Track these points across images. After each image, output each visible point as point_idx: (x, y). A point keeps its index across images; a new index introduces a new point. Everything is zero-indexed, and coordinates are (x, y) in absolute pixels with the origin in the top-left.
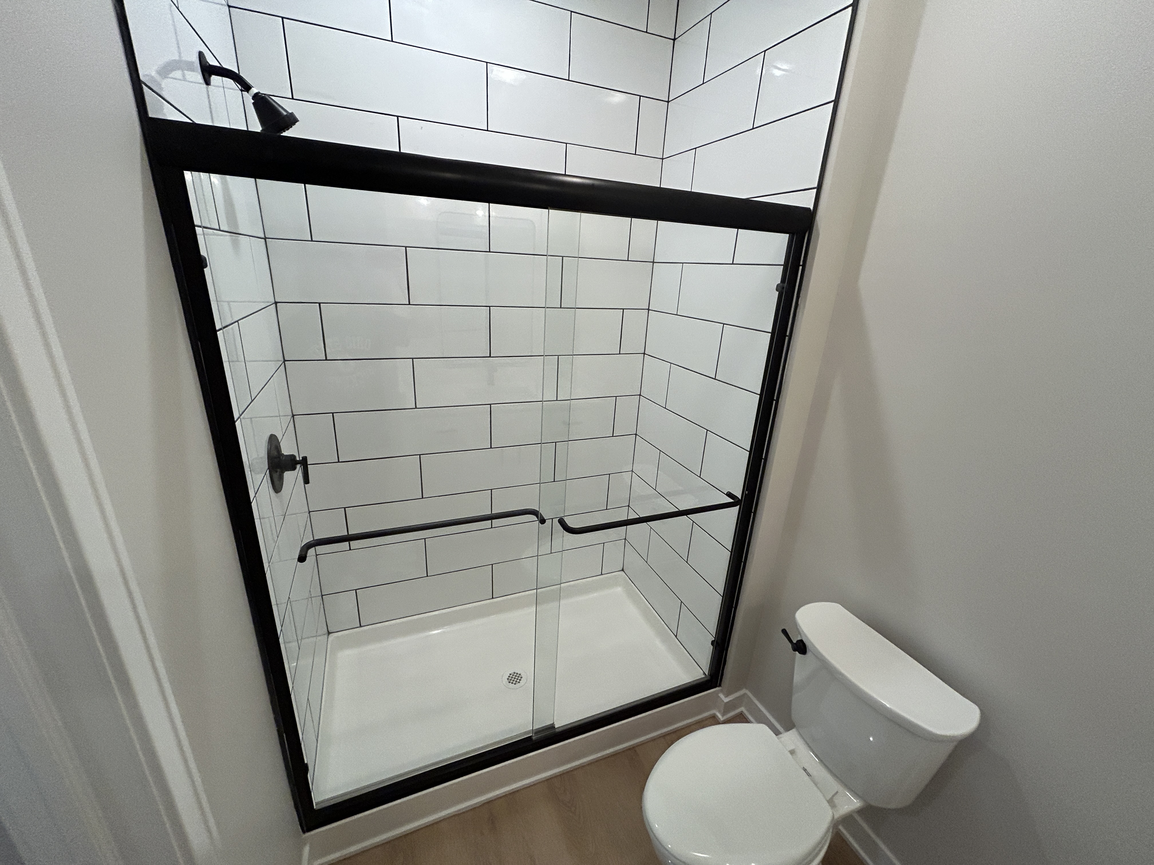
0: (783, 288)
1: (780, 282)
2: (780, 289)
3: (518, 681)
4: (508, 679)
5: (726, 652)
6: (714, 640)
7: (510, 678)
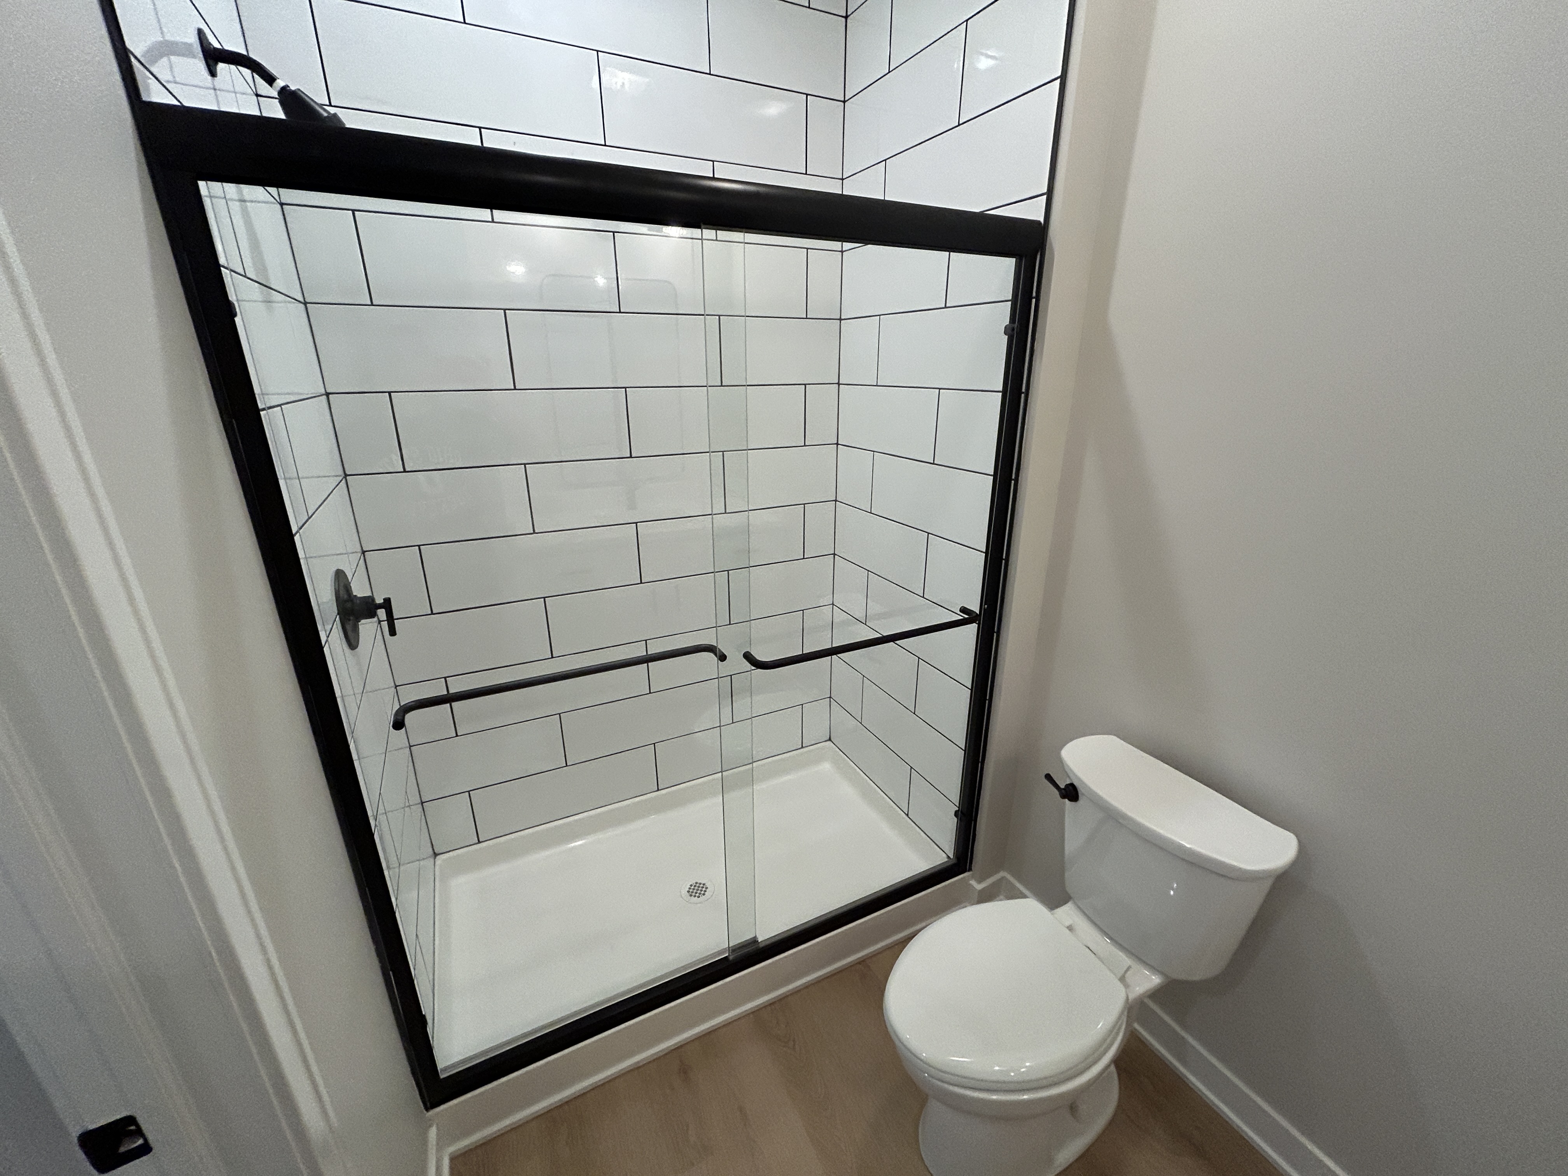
0: (1013, 329)
1: (1008, 323)
2: (1010, 331)
3: (703, 892)
4: (688, 892)
5: (974, 823)
6: (959, 810)
7: (691, 890)
